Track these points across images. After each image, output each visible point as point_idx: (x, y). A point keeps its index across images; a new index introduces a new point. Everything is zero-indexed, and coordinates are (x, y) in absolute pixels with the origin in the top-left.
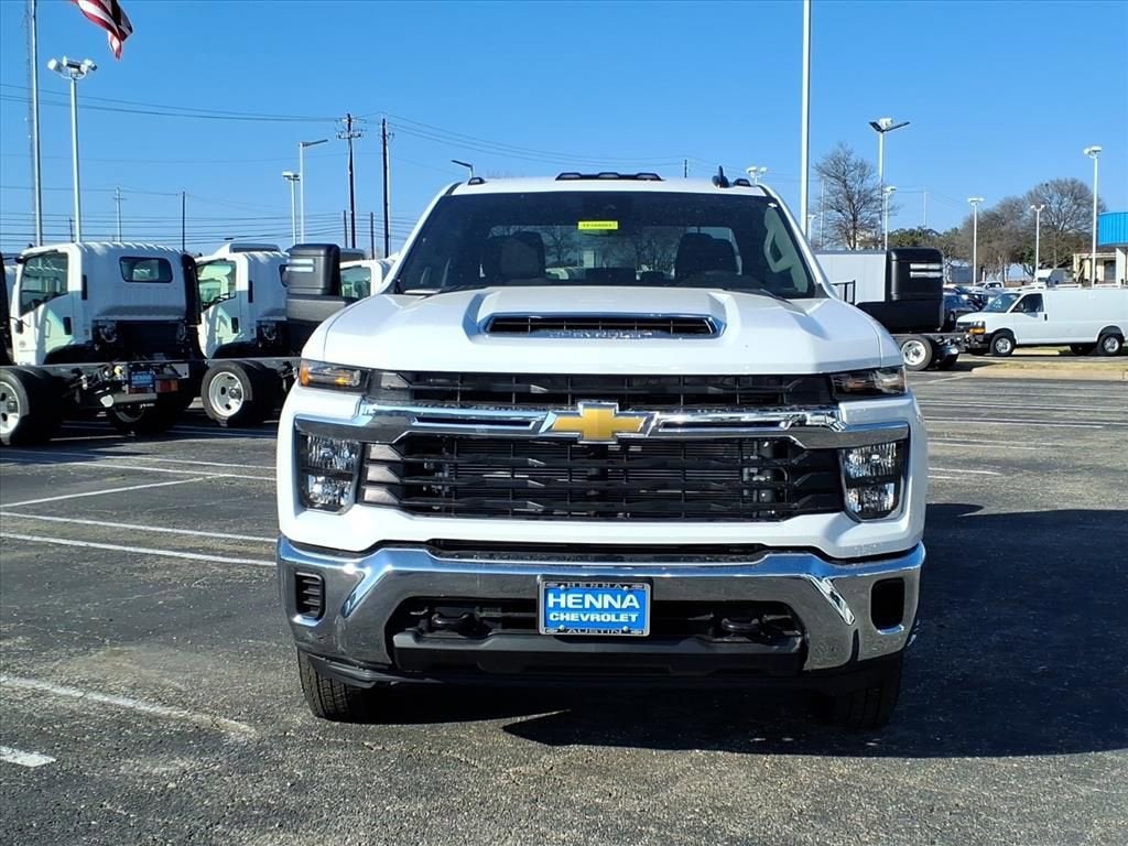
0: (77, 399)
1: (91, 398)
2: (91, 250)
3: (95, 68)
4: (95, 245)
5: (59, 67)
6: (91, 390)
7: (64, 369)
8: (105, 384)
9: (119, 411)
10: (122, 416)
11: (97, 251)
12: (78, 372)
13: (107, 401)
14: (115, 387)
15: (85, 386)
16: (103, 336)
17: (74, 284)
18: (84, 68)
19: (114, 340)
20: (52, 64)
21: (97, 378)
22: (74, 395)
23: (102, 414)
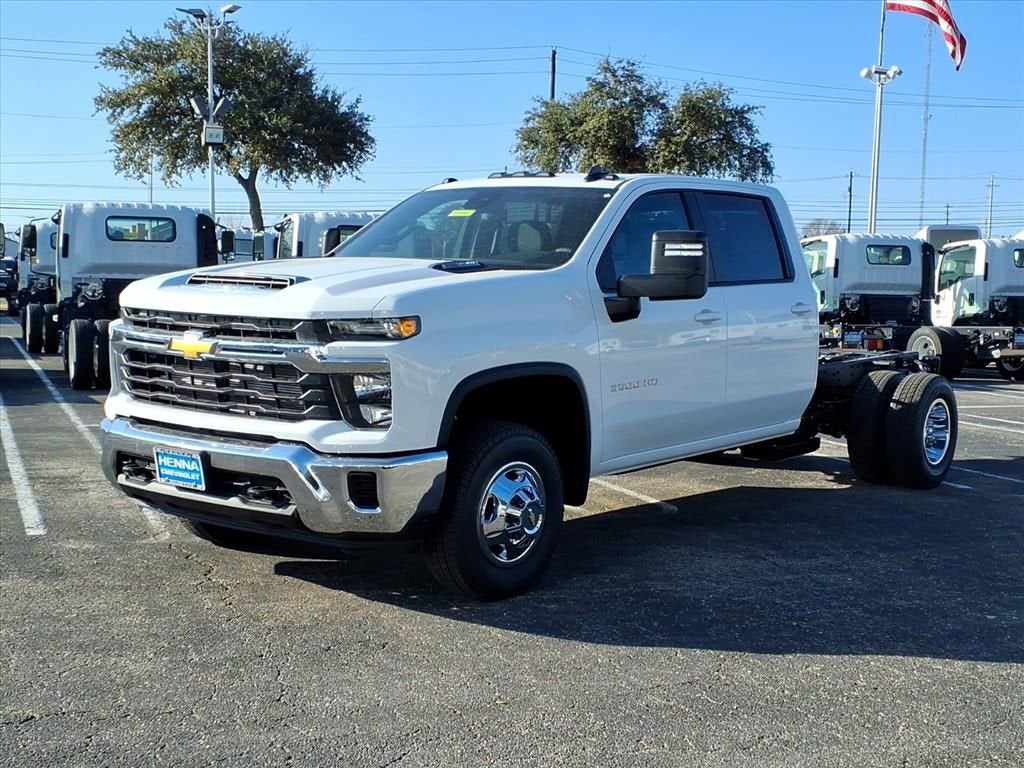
0: (976, 350)
1: (985, 350)
2: (993, 244)
3: (900, 73)
4: (998, 242)
5: (869, 75)
6: (986, 345)
7: (966, 330)
8: (996, 342)
9: (1005, 362)
10: (1007, 366)
11: (998, 246)
12: (978, 332)
13: (996, 354)
14: (1003, 344)
15: (982, 342)
16: (997, 308)
17: (979, 269)
18: (891, 73)
19: (1005, 310)
20: (864, 72)
21: (990, 337)
22: (974, 348)
23: (992, 364)
